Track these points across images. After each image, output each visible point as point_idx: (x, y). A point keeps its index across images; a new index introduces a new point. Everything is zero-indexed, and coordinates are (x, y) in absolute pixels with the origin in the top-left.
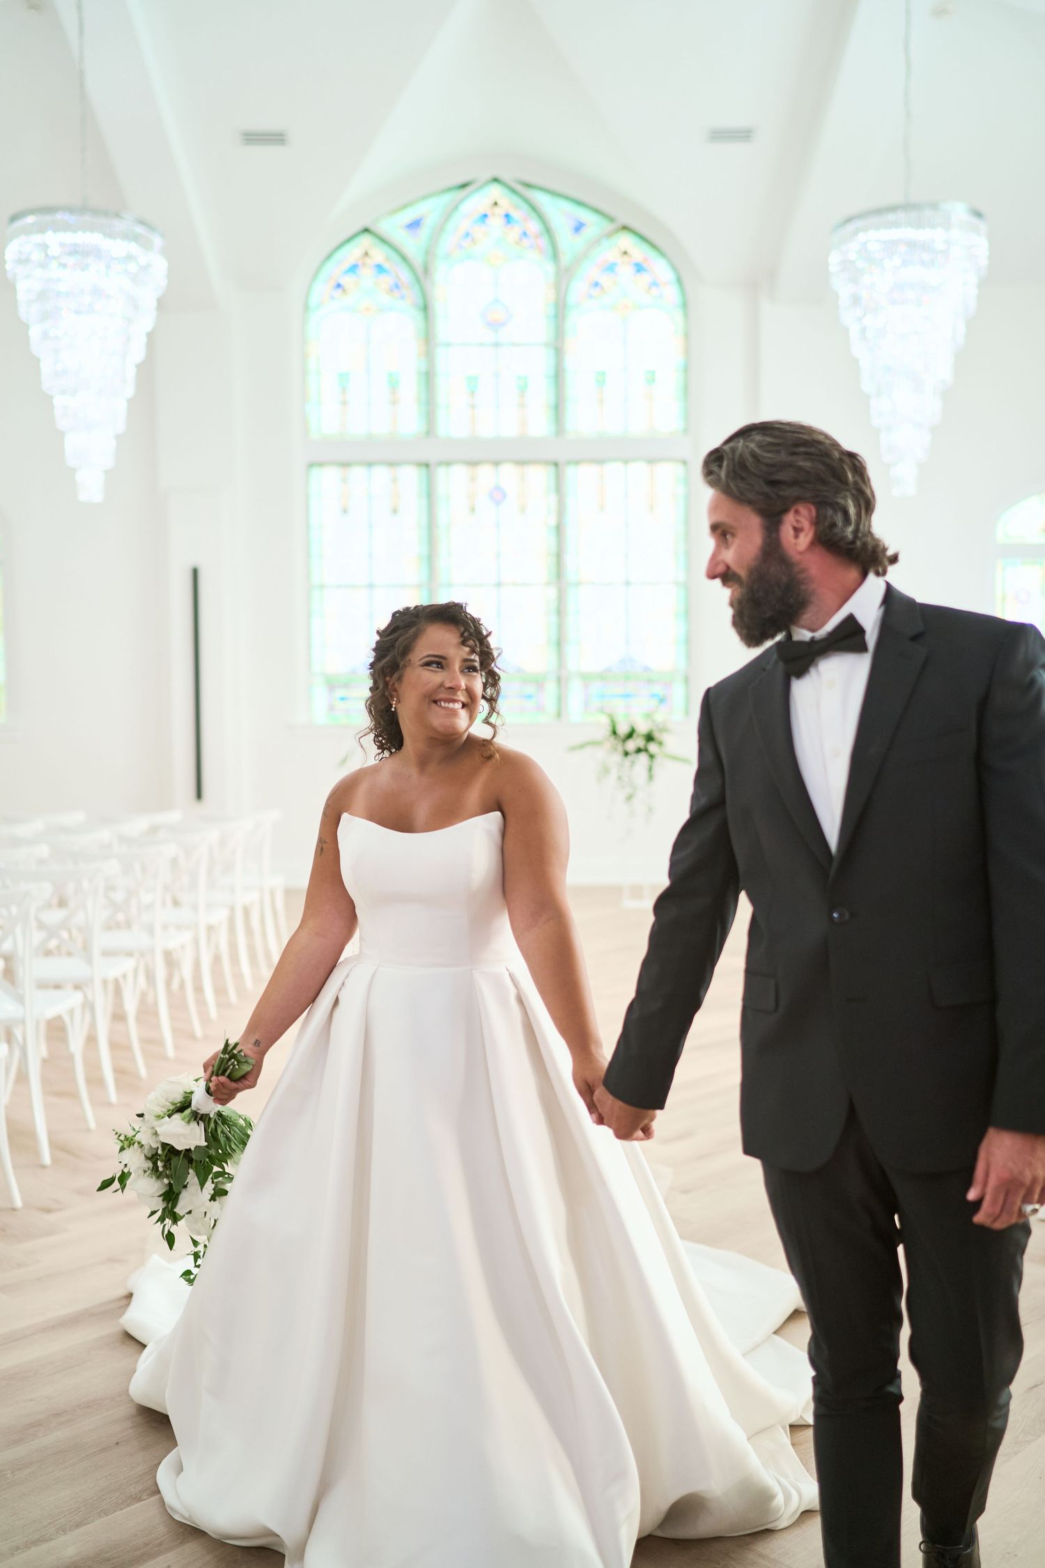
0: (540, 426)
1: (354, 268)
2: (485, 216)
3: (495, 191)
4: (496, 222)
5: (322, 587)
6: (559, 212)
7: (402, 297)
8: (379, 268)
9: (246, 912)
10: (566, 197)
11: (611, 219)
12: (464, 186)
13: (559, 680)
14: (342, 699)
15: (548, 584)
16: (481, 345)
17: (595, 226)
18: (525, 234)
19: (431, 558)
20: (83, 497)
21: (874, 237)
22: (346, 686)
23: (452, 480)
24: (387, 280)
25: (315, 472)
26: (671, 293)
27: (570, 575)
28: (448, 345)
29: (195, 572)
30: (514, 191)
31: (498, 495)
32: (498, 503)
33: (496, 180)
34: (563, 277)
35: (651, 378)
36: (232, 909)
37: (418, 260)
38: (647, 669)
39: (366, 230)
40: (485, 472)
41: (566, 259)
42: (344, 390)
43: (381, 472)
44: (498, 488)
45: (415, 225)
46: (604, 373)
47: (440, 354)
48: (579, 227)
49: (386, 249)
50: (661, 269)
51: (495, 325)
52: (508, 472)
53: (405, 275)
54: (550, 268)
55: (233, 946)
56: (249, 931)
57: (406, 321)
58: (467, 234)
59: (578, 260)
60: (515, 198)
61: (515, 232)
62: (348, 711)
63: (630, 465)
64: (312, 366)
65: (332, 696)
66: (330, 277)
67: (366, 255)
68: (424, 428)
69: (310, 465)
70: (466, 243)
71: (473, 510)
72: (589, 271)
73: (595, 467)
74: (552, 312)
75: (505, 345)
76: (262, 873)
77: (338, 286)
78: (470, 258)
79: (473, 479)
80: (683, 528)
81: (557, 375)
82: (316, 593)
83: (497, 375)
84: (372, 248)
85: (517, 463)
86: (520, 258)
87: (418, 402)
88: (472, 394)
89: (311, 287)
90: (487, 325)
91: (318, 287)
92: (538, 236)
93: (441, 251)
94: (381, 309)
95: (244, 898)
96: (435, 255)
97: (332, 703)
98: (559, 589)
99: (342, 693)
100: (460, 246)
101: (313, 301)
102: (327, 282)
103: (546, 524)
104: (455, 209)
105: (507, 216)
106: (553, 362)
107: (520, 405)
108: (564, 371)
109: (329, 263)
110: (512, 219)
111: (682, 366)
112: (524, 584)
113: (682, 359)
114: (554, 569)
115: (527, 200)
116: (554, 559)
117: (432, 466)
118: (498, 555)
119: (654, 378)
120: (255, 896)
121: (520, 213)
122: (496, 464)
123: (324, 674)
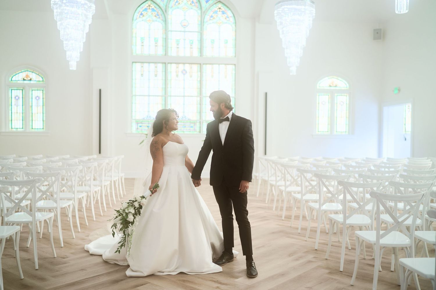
0: (196, 53)
1: (146, 9)
5: (135, 96)
7: (159, 18)
8: (153, 9)
9: (114, 182)
13: (200, 122)
14: (141, 126)
15: (197, 96)
16: (180, 31)
17: (212, 1)
18: (193, 2)
19: (166, 89)
20: (71, 69)
21: (286, 7)
22: (141, 123)
23: (172, 68)
24: (155, 13)
25: (134, 64)
26: (232, 19)
27: (204, 94)
28: (171, 31)
29: (100, 90)
31: (184, 72)
32: (184, 75)
34: (203, 14)
36: (111, 182)
37: (163, 8)
40: (181, 66)
41: (204, 9)
42: (142, 43)
43: (152, 66)
44: (184, 70)
46: (214, 40)
47: (169, 33)
48: (207, 1)
49: (154, 4)
50: (229, 13)
51: (184, 26)
52: (187, 67)
53: (160, 12)
54: (199, 11)
57: (160, 24)
58: (177, 1)
59: (207, 10)
61: (190, 2)
62: (142, 129)
63: (220, 65)
64: (134, 35)
65: (138, 125)
66: (139, 11)
67: (149, 6)
68: (165, 53)
69: (133, 62)
70: (177, 4)
71: (177, 76)
72: (210, 13)
73: (210, 66)
74: (200, 23)
75: (187, 32)
76: (119, 173)
77: (141, 14)
78: (178, 8)
79: (177, 67)
80: (234, 82)
81: (201, 40)
82: (134, 97)
83: (185, 40)
84: (151, 4)
85: (189, 64)
86: (192, 9)
87: (163, 46)
88: (178, 45)
89: (134, 14)
90: (182, 26)
91: (136, 14)
92: (196, 3)
93: (170, 6)
94: (153, 21)
95: (114, 179)
96: (168, 7)
97: (138, 127)
98: (201, 98)
99: (141, 125)
100: (175, 5)
101: (135, 18)
102: (138, 13)
103: (197, 80)
106: (200, 36)
107: (191, 48)
108: (203, 39)
109: (139, 8)
111: (234, 39)
112: (191, 96)
113: (234, 37)
114: (199, 92)
116: (199, 90)
117: (166, 64)
118: (184, 88)
119: (227, 42)
120: (116, 179)
122: (184, 64)
123: (135, 120)
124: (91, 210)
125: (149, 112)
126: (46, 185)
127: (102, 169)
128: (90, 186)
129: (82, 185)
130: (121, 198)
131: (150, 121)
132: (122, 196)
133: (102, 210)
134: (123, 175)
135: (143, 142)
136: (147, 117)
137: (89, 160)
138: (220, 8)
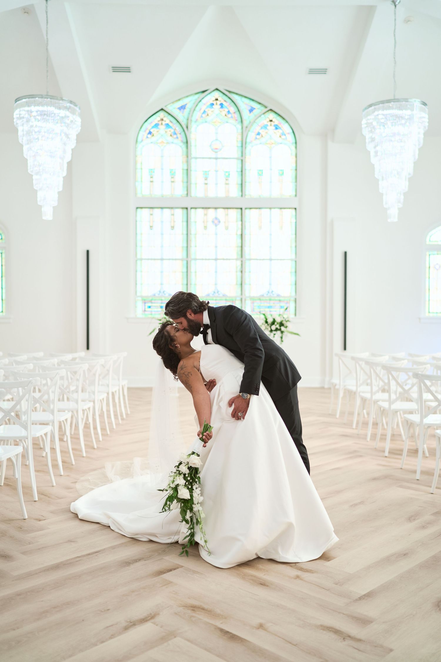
0: (235, 192)
1: (157, 125)
2: (213, 104)
3: (217, 94)
4: (217, 107)
5: (141, 259)
6: (243, 104)
7: (177, 138)
9: (113, 394)
10: (246, 97)
11: (266, 107)
12: (204, 92)
13: (241, 300)
14: (150, 307)
15: (237, 259)
16: (210, 158)
17: (259, 109)
18: (229, 112)
19: (188, 248)
20: (44, 218)
21: (381, 113)
22: (151, 301)
23: (197, 215)
24: (170, 131)
25: (139, 210)
26: (291, 137)
27: (247, 255)
28: (196, 158)
30: (224, 94)
32: (216, 225)
33: (217, 89)
34: (244, 130)
35: (282, 173)
36: (108, 394)
37: (184, 124)
38: (278, 296)
39: (162, 109)
40: (211, 211)
41: (246, 123)
42: (152, 177)
43: (167, 212)
44: (216, 218)
45: (183, 108)
46: (262, 170)
47: (193, 162)
48: (251, 110)
49: (170, 117)
50: (286, 128)
51: (216, 150)
52: (221, 213)
53: (178, 129)
54: (239, 126)
57: (178, 148)
58: (204, 112)
59: (251, 123)
60: (224, 97)
61: (225, 112)
62: (151, 312)
63: (272, 210)
64: (138, 166)
65: (145, 306)
66: (147, 129)
67: (162, 120)
68: (186, 193)
69: (137, 208)
70: (204, 115)
71: (205, 228)
72: (256, 128)
73: (258, 210)
74: (240, 145)
75: (220, 158)
76: (119, 380)
77: (150, 133)
78: (206, 122)
79: (206, 215)
80: (294, 236)
81: (242, 171)
82: (139, 262)
83: (217, 171)
84: (164, 117)
85: (224, 208)
86: (227, 122)
87: (183, 182)
88: (206, 179)
89: (139, 133)
90: (212, 149)
91: (141, 133)
92: (235, 113)
93: (194, 119)
94: (168, 143)
95: (112, 389)
96: (191, 120)
97: (145, 309)
98: (242, 262)
99: (149, 304)
100: (202, 116)
101: (139, 139)
102: (145, 131)
103: (237, 234)
104: (201, 101)
105: (221, 105)
106: (240, 166)
107: (226, 184)
108: (245, 170)
109: (146, 123)
110: (223, 106)
111: (294, 168)
112: (227, 259)
113: (294, 165)
114: (240, 253)
115: (229, 98)
116: (240, 249)
117: (189, 209)
118: (216, 247)
119: (283, 173)
120: (116, 389)
121: (227, 104)
122: (216, 208)
123: (142, 297)
125: (162, 284)
126: (8, 400)
127: (94, 375)
128: (77, 402)
129: (63, 400)
130: (123, 419)
131: (163, 298)
132: (125, 416)
134: (125, 383)
135: (153, 331)
136: (159, 293)
137: (74, 359)
138: (271, 121)
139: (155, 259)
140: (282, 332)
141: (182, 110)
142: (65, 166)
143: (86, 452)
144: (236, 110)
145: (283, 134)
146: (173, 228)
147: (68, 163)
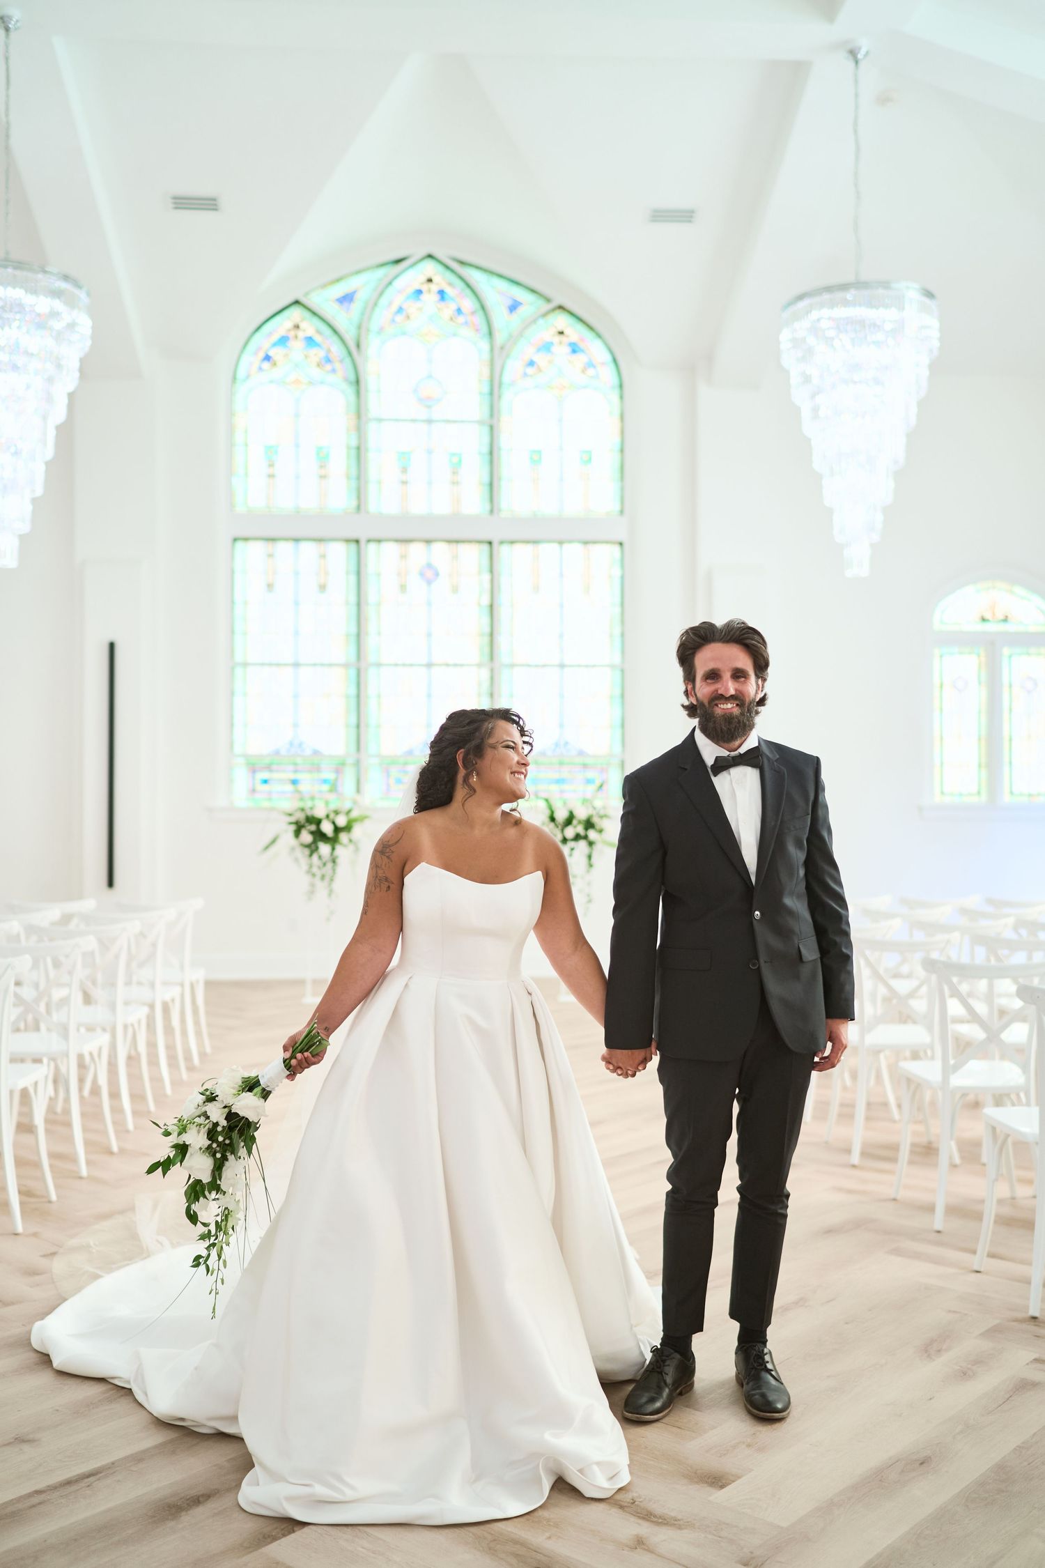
0: (474, 504)
1: (283, 340)
2: (420, 292)
3: (429, 268)
4: (430, 298)
5: (245, 665)
6: (493, 291)
7: (334, 371)
8: (310, 340)
9: (166, 1007)
10: (500, 276)
11: (548, 300)
12: (399, 261)
14: (265, 782)
15: (480, 665)
16: (414, 421)
17: (530, 304)
18: (459, 311)
19: (359, 637)
21: (825, 315)
22: (269, 768)
23: (382, 558)
24: (317, 354)
25: (240, 545)
26: (608, 374)
27: (504, 655)
28: (380, 420)
29: (112, 646)
30: (447, 267)
32: (429, 582)
33: (430, 256)
34: (497, 355)
35: (587, 458)
36: (152, 1007)
37: (350, 337)
38: (581, 753)
39: (297, 302)
40: (417, 549)
41: (500, 338)
42: (271, 465)
43: (308, 550)
44: (429, 566)
45: (347, 299)
46: (540, 452)
47: (372, 428)
48: (514, 307)
49: (315, 320)
50: (597, 350)
51: (427, 402)
52: (440, 551)
53: (336, 349)
54: (485, 345)
55: (152, 1045)
56: (169, 1030)
57: (338, 396)
58: (400, 310)
59: (514, 339)
60: (448, 274)
61: (449, 310)
62: (270, 793)
63: (565, 546)
64: (239, 437)
65: (254, 778)
66: (259, 349)
67: (297, 327)
68: (354, 503)
69: (235, 540)
70: (399, 318)
71: (403, 588)
72: (524, 350)
73: (529, 547)
74: (486, 389)
75: (438, 421)
76: (182, 967)
77: (267, 358)
78: (404, 334)
79: (403, 557)
80: (618, 610)
81: (491, 453)
82: (239, 671)
83: (430, 452)
84: (303, 320)
85: (449, 541)
86: (454, 335)
87: (348, 477)
88: (404, 470)
89: (239, 358)
90: (419, 400)
91: (246, 358)
92: (473, 313)
93: (374, 325)
94: (312, 383)
95: (163, 995)
96: (368, 330)
97: (254, 784)
98: (492, 670)
99: (265, 775)
100: (393, 321)
101: (241, 373)
102: (256, 353)
103: (479, 605)
104: (390, 283)
105: (441, 293)
106: (486, 440)
107: (453, 483)
108: (499, 449)
109: (258, 335)
110: (446, 296)
111: (618, 447)
112: (455, 665)
113: (617, 440)
114: (487, 650)
115: (461, 278)
116: (486, 639)
117: (363, 543)
118: (429, 635)
119: (590, 459)
120: (175, 992)
121: (454, 290)
122: (428, 542)
123: (245, 756)
124: (68, 1125)
125: (296, 725)
127: (117, 957)
128: (64, 1031)
129: (37, 1029)
130: (190, 1068)
131: (299, 760)
132: (196, 1061)
133: (114, 1123)
134: (198, 975)
135: (274, 841)
136: (288, 746)
137: (66, 919)
139: (278, 665)
140: (591, 844)
141: (346, 304)
142: (51, 434)
143: (88, 1163)
144: (477, 306)
145: (590, 365)
146: (323, 588)
147: (59, 428)
